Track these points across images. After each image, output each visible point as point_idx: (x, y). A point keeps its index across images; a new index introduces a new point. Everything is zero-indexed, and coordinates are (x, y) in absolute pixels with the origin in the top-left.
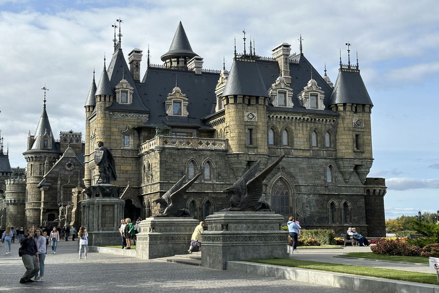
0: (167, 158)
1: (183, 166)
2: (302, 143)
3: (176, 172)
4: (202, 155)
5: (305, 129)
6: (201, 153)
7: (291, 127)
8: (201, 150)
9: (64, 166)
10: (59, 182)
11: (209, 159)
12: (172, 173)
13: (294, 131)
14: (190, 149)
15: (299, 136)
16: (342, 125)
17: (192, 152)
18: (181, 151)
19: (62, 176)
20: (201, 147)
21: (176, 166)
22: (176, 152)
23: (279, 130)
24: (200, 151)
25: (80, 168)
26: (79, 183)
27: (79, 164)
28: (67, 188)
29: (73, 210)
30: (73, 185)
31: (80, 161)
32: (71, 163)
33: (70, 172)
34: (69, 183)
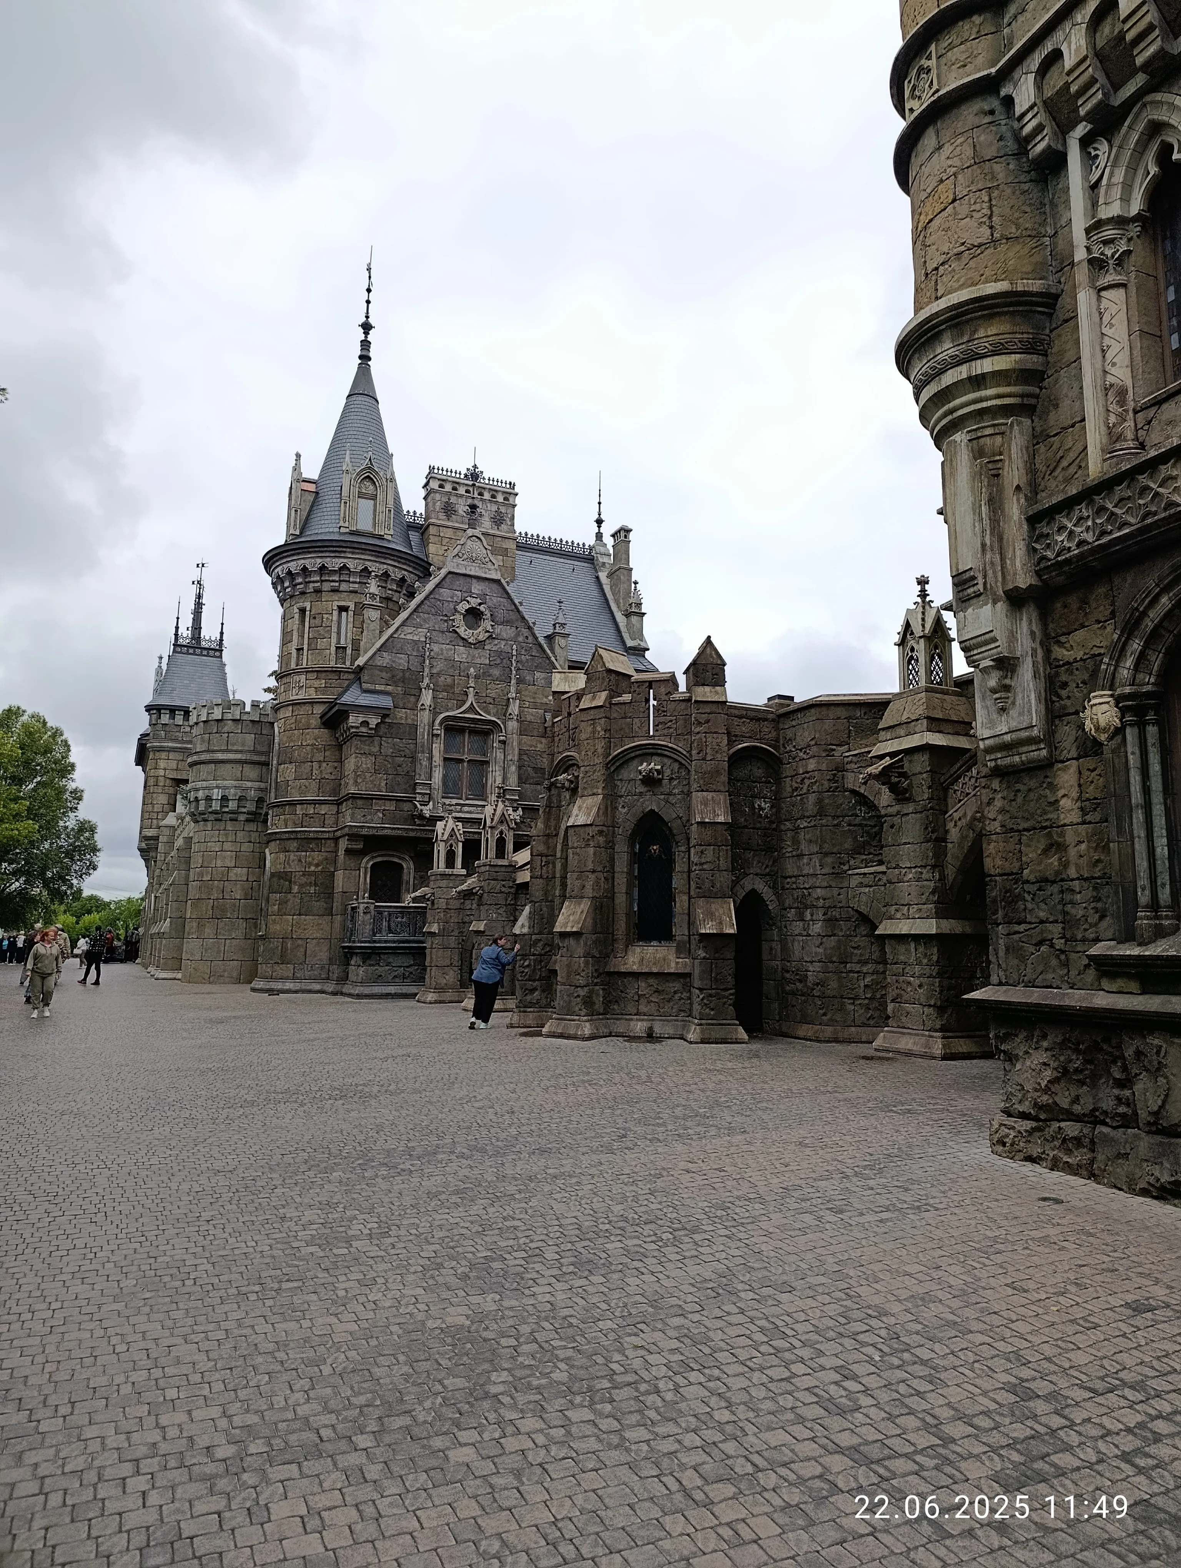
9: (447, 619)
10: (427, 698)
19: (439, 666)
25: (518, 635)
26: (514, 708)
27: (513, 616)
28: (461, 731)
29: (575, 811)
30: (489, 718)
31: (516, 601)
32: (482, 608)
33: (476, 652)
34: (471, 709)
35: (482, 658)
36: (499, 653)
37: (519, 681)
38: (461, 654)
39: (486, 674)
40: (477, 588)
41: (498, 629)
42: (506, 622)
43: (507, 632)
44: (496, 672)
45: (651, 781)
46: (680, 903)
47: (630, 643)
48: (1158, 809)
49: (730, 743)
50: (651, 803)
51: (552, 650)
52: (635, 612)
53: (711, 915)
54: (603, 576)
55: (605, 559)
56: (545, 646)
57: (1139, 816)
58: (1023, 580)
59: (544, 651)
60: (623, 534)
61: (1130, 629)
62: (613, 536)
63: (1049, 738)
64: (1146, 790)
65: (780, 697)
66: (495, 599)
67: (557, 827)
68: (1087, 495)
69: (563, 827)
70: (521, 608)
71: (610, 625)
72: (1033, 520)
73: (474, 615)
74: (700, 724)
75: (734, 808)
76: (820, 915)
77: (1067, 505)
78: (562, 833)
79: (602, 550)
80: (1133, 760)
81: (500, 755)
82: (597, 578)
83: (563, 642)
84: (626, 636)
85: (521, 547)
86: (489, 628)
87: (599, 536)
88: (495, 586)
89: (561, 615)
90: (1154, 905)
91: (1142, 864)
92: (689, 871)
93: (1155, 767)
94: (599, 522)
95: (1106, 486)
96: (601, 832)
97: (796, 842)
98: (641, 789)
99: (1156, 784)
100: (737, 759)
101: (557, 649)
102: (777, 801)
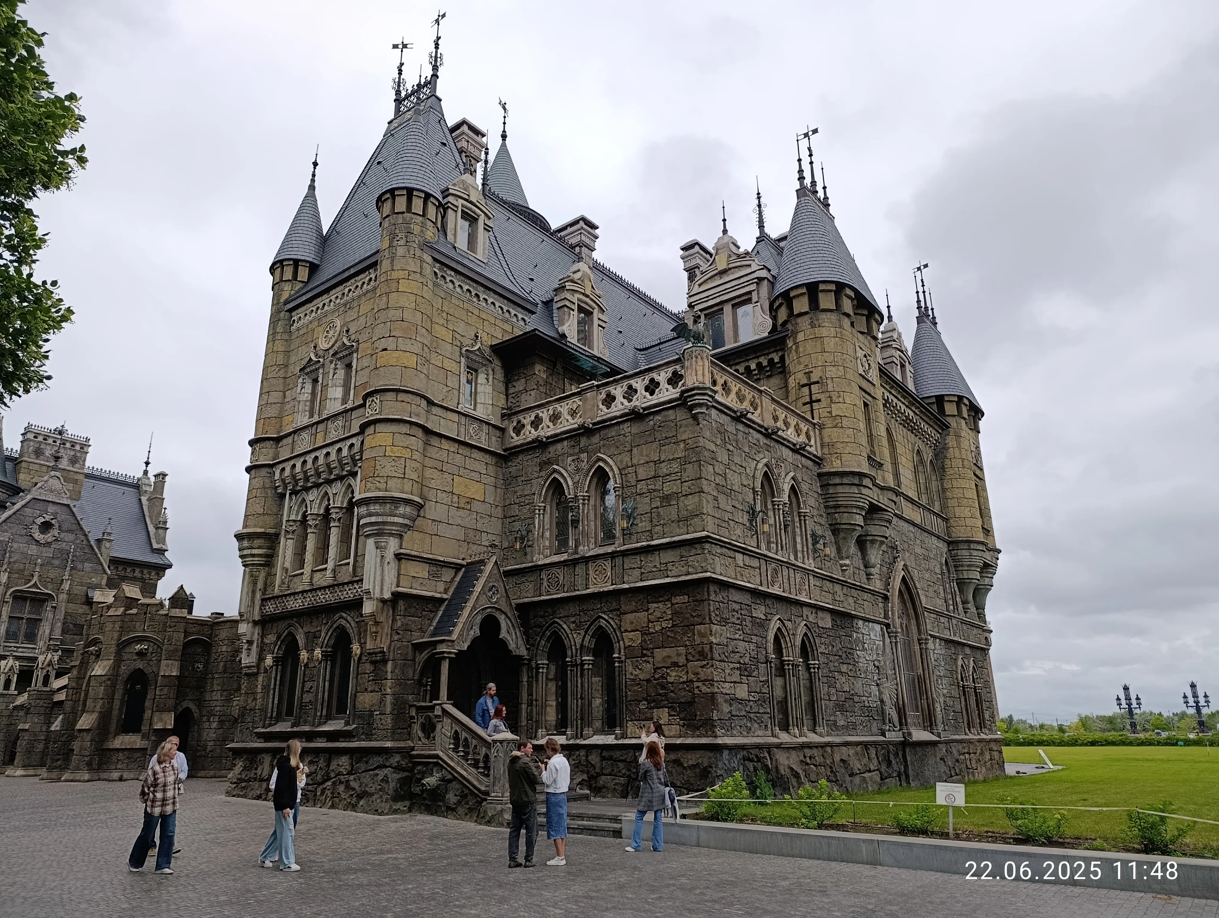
0: (715, 444)
5: (906, 444)
9: (26, 527)
10: (3, 578)
14: (760, 430)
15: (904, 460)
16: (957, 451)
17: (763, 440)
18: (741, 428)
19: (16, 557)
21: (735, 482)
22: (733, 428)
25: (76, 539)
26: (66, 586)
27: (74, 527)
28: (25, 599)
29: (96, 668)
30: (46, 591)
31: (79, 518)
32: (53, 522)
33: (44, 549)
34: (35, 585)
35: (48, 553)
36: (61, 550)
37: (72, 569)
38: (33, 550)
39: (49, 563)
40: (51, 509)
41: (63, 535)
42: (69, 531)
43: (70, 537)
44: (56, 562)
45: (141, 654)
46: (147, 714)
47: (155, 546)
48: (277, 690)
49: (185, 637)
50: (140, 665)
51: (99, 548)
52: (162, 526)
53: (161, 720)
54: (144, 499)
55: (147, 489)
56: (95, 548)
57: (272, 692)
58: (257, 618)
59: (93, 550)
60: (161, 477)
61: (278, 638)
62: (155, 476)
63: (258, 666)
64: (275, 684)
65: (217, 613)
66: (63, 515)
67: (85, 673)
68: (273, 598)
69: (89, 674)
70: (81, 523)
71: (144, 532)
72: (263, 600)
73: (46, 526)
74: (171, 627)
75: (182, 668)
76: (217, 719)
77: (270, 599)
78: (87, 677)
79: (146, 481)
80: (273, 676)
81: (51, 616)
82: (140, 500)
83: (108, 545)
84: (153, 541)
85: (87, 476)
86: (56, 535)
87: (146, 472)
88: (64, 508)
89: (109, 528)
90: (271, 717)
91: (270, 705)
92: (154, 699)
93: (278, 678)
94: (147, 463)
95: (278, 597)
96: (109, 679)
97: (212, 684)
98: (136, 657)
99: (278, 683)
100: (186, 645)
101: (103, 549)
102: (206, 664)
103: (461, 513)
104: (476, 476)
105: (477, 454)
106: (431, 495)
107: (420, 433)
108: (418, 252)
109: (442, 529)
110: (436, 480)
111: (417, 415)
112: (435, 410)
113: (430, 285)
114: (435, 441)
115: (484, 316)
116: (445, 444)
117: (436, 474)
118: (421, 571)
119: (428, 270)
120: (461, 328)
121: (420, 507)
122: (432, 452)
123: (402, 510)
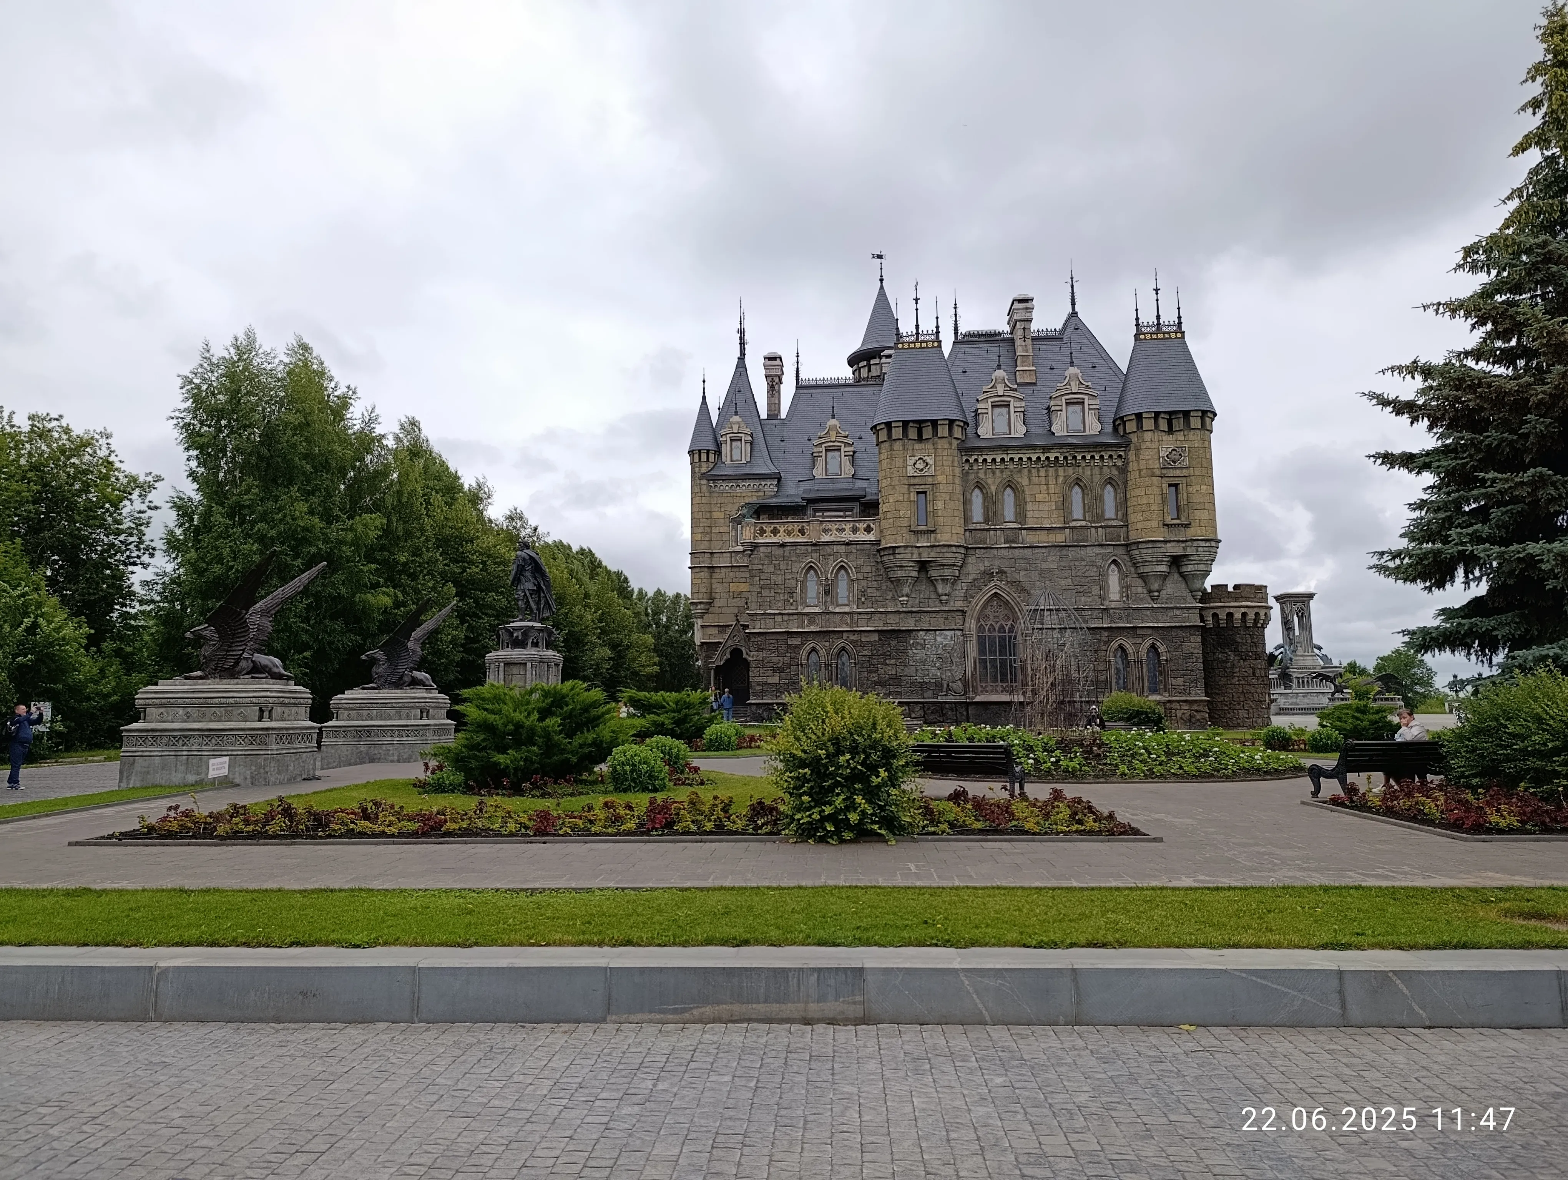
0: (763, 564)
1: (793, 578)
2: (1045, 514)
3: (780, 591)
4: (830, 555)
5: (1052, 481)
6: (828, 549)
7: (1019, 480)
8: (827, 544)
11: (842, 561)
12: (772, 594)
13: (1026, 489)
14: (805, 544)
15: (1039, 497)
16: (1136, 464)
17: (810, 549)
18: (788, 548)
20: (826, 538)
21: (779, 579)
22: (780, 551)
23: (993, 489)
24: (826, 547)
103: (735, 600)
104: (744, 580)
105: (742, 569)
106: (717, 596)
107: (706, 570)
108: (698, 482)
109: (724, 610)
110: (718, 588)
111: (703, 562)
112: (715, 555)
113: (707, 494)
114: (718, 570)
115: (744, 494)
116: (723, 570)
117: (719, 585)
118: (715, 631)
119: (704, 488)
120: (729, 507)
121: (710, 603)
122: (715, 575)
123: (699, 607)
